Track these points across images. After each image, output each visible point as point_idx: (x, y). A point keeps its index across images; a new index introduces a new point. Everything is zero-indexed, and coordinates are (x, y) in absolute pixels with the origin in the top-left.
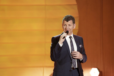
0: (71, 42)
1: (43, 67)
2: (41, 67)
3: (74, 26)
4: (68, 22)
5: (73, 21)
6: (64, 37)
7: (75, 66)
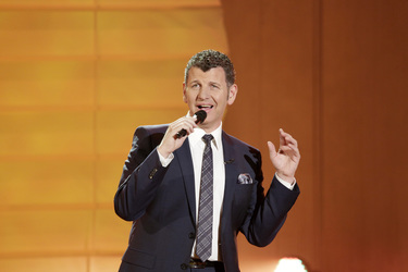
0: (208, 156)
1: (87, 255)
2: (76, 254)
3: (231, 95)
4: (208, 73)
5: (227, 72)
6: (184, 133)
7: (206, 250)
